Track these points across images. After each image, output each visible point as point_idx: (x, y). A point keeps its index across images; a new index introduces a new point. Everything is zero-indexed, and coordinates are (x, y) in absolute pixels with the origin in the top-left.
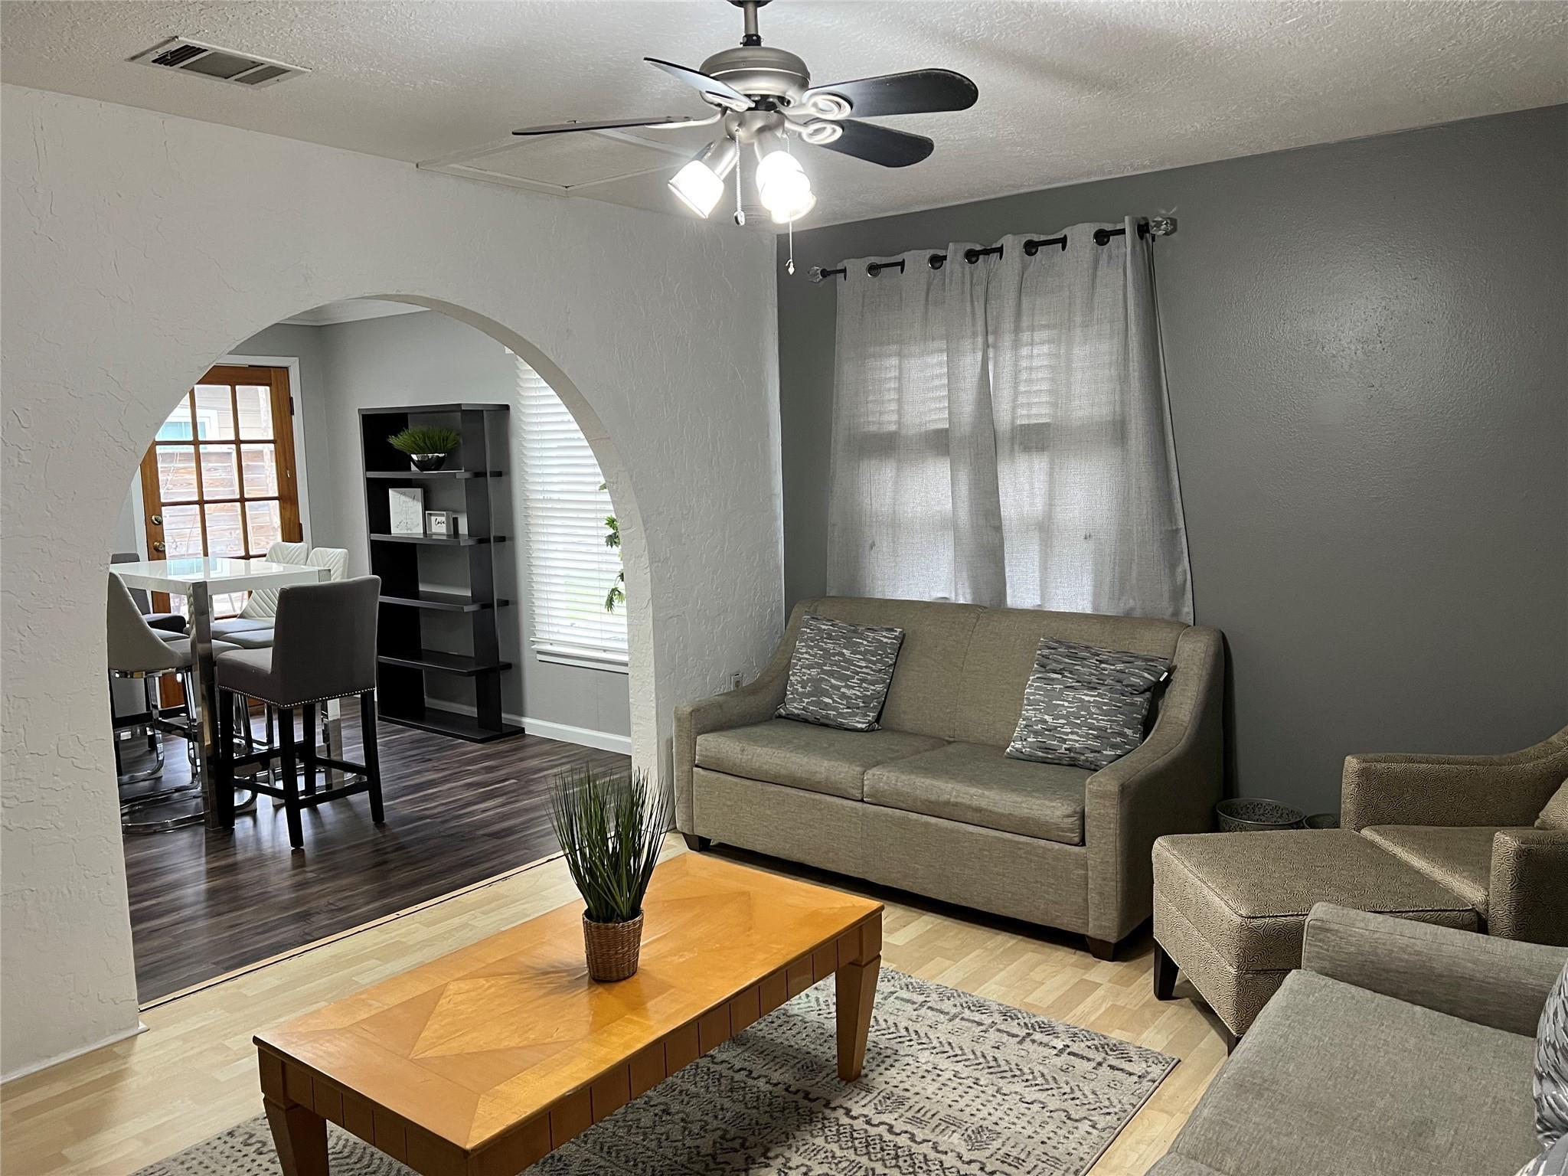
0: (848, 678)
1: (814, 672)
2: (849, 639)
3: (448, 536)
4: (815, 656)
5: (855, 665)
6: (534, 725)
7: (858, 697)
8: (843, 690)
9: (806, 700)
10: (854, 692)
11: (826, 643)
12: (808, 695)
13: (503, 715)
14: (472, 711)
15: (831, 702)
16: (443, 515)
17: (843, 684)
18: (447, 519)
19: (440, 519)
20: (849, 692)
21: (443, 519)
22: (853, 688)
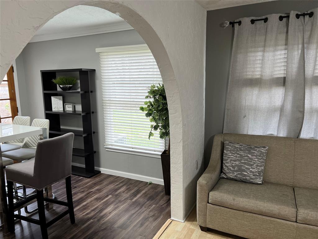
0: (252, 165)
1: (237, 163)
2: (249, 151)
3: (73, 111)
4: (236, 157)
5: (253, 160)
6: (104, 170)
7: (256, 172)
8: (251, 169)
9: (236, 173)
10: (255, 170)
11: (240, 152)
12: (236, 171)
13: (95, 167)
14: (84, 166)
15: (247, 174)
16: (71, 105)
17: (250, 167)
18: (72, 106)
19: (69, 106)
20: (253, 170)
21: (71, 106)
22: (254, 168)
